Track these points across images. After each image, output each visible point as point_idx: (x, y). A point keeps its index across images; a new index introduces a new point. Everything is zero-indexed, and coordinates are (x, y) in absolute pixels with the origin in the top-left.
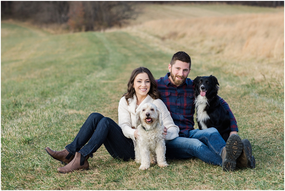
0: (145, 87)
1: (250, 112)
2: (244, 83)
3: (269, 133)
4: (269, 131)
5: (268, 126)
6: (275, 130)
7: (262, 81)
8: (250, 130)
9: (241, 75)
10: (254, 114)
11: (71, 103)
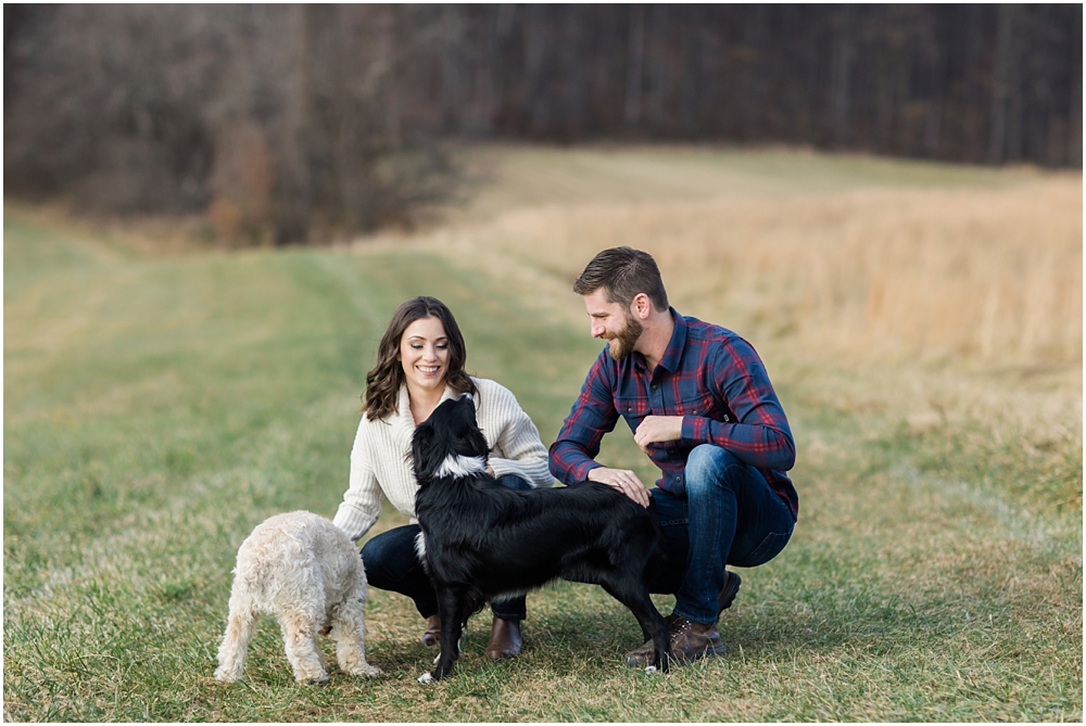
0: (434, 361)
1: (886, 522)
2: (873, 435)
3: (946, 579)
4: (944, 572)
5: (943, 560)
6: (962, 570)
7: (935, 430)
8: (885, 572)
9: (861, 408)
10: (901, 526)
11: (278, 493)
